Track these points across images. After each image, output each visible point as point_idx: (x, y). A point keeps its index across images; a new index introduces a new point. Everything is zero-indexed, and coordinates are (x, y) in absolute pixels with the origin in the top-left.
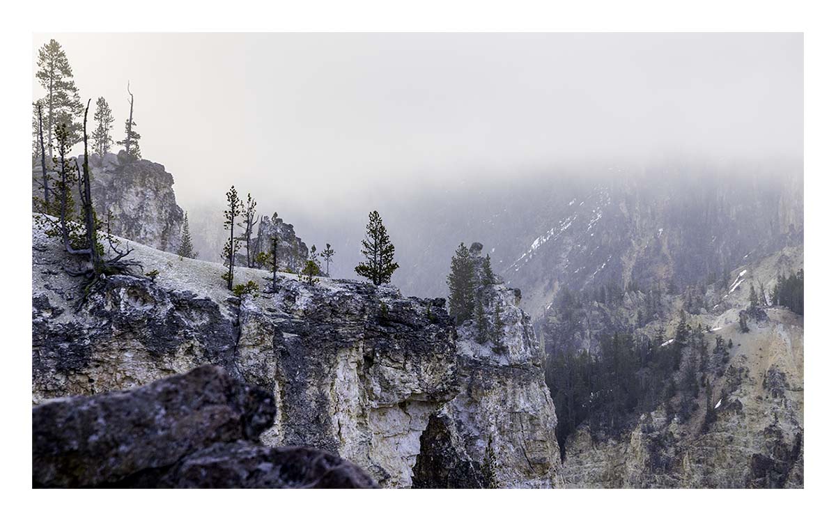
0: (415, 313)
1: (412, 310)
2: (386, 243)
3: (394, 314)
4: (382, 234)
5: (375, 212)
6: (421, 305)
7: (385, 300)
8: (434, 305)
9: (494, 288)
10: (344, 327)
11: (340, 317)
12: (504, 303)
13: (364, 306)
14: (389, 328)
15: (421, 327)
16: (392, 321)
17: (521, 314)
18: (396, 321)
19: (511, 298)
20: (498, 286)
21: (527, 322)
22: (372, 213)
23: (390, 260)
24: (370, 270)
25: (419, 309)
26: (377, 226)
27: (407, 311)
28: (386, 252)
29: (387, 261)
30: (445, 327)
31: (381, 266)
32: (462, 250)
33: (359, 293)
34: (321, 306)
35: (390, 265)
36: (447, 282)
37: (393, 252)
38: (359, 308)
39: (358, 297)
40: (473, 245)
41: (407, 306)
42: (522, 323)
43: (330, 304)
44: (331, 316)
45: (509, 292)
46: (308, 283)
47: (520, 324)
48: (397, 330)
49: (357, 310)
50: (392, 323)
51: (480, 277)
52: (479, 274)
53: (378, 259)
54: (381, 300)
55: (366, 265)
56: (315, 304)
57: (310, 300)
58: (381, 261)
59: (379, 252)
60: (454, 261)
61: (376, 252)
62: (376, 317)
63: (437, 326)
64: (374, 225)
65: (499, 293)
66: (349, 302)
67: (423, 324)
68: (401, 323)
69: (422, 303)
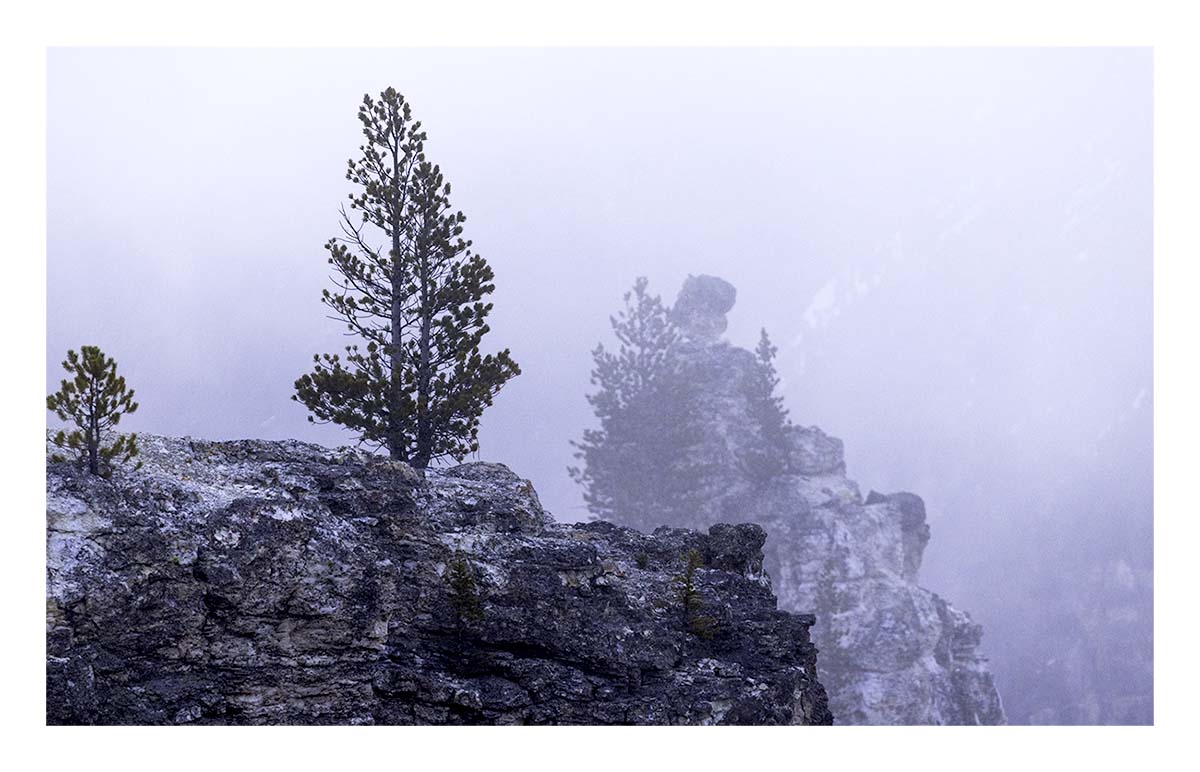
0: (619, 603)
1: (605, 588)
2: (450, 252)
3: (514, 613)
4: (428, 203)
5: (390, 95)
6: (642, 565)
7: (466, 541)
8: (708, 561)
9: (804, 492)
10: (271, 682)
11: (250, 636)
12: (854, 565)
13: (370, 572)
14: (493, 682)
15: (650, 672)
16: (504, 646)
17: (933, 617)
18: (523, 650)
19: (883, 538)
20: (816, 483)
21: (963, 654)
22: (376, 99)
23: (476, 339)
24: (375, 388)
25: (635, 584)
26: (398, 166)
27: (579, 592)
28: (452, 295)
29: (460, 344)
30: (768, 669)
31: (427, 370)
32: (641, 314)
33: (339, 508)
34: (152, 579)
35: (475, 361)
36: (573, 472)
37: (485, 299)
38: (345, 584)
39: (337, 528)
40: (686, 289)
41: (578, 567)
42: (942, 659)
43: (198, 572)
44: (203, 630)
45: (873, 511)
46: (79, 464)
47: (932, 665)
48: (533, 695)
49: (334, 593)
50: (506, 659)
51: (731, 445)
52: (722, 429)
53: (412, 333)
54: (447, 539)
55: (352, 369)
56: (125, 568)
57: (96, 549)
58: (423, 344)
59: (414, 302)
60: (606, 369)
61: (398, 298)
62: (423, 630)
63: (734, 669)
64: (388, 162)
65: (827, 515)
66: (294, 554)
67: (662, 659)
68: (550, 654)
69: (647, 555)
